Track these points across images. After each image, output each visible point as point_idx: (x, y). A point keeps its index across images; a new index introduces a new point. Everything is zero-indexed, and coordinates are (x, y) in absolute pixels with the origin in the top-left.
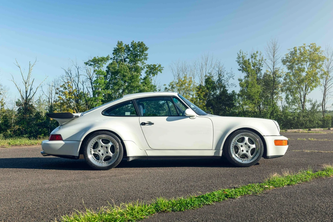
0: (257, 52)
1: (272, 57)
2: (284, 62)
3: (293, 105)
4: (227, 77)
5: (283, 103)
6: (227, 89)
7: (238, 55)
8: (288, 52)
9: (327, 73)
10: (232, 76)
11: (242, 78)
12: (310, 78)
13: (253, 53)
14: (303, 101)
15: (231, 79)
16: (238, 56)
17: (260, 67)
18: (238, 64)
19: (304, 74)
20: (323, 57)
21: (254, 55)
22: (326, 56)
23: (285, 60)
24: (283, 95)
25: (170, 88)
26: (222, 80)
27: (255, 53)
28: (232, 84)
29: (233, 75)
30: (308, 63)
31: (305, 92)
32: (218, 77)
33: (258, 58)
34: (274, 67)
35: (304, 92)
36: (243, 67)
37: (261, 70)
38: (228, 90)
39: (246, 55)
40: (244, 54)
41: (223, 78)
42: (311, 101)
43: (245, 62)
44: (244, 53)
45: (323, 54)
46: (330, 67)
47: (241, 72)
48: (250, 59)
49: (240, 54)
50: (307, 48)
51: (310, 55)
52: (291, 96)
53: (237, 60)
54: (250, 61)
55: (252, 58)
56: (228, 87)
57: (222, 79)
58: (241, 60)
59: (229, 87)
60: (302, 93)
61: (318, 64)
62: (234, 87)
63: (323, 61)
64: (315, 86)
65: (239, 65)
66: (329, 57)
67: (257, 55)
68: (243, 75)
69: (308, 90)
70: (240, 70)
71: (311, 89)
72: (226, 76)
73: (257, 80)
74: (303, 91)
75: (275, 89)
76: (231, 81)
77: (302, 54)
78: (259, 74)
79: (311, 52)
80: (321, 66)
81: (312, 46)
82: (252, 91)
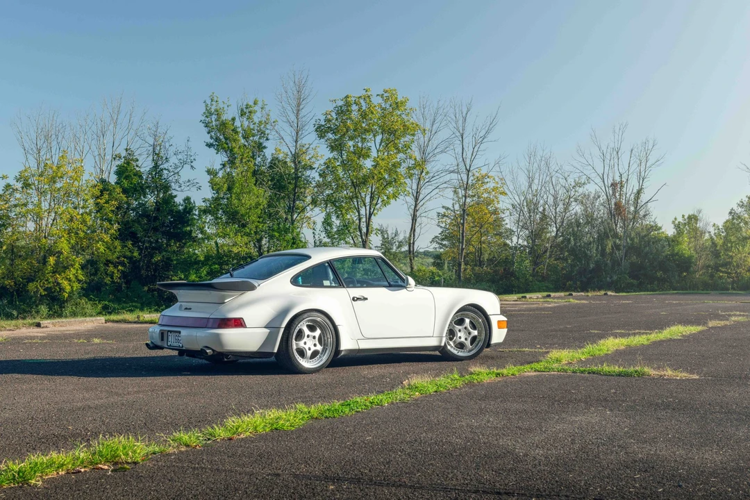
0: (255, 103)
1: (293, 117)
2: (321, 131)
3: (340, 240)
4: (177, 162)
5: (317, 234)
6: (174, 193)
7: (207, 106)
8: (331, 107)
9: (420, 165)
10: (189, 161)
11: (217, 166)
12: (382, 174)
13: (245, 104)
14: (364, 230)
15: (187, 167)
16: (207, 110)
17: (261, 141)
18: (207, 129)
19: (368, 164)
20: (413, 124)
21: (247, 108)
22: (421, 123)
23: (323, 126)
24: (317, 215)
25: (19, 185)
26: (162, 170)
27: (251, 103)
28: (189, 181)
29: (192, 158)
30: (379, 138)
31: (370, 209)
32: (153, 160)
33: (256, 118)
34: (296, 142)
35: (368, 208)
36: (217, 139)
37: (265, 147)
38: (175, 196)
39: (226, 106)
40: (221, 105)
41: (165, 166)
42: (382, 232)
43: (224, 124)
44: (220, 101)
45: (414, 119)
46: (429, 149)
47: (213, 150)
48: (237, 119)
49: (212, 105)
50: (376, 101)
51: (384, 117)
52: (338, 217)
53: (203, 118)
54: (237, 123)
55: (242, 115)
56: (179, 189)
57: (162, 167)
58: (213, 119)
59: (182, 188)
60: (363, 211)
61: (403, 140)
62: (194, 189)
63: (413, 135)
64: (395, 197)
65: (208, 133)
66: (428, 127)
67: (256, 108)
68: (217, 159)
69: (377, 204)
70: (210, 145)
71: (385, 204)
72: (173, 160)
73: (255, 173)
74: (365, 206)
75: (298, 198)
76: (186, 173)
77: (364, 115)
78: (259, 159)
79: (384, 109)
80: (407, 147)
81: (387, 95)
82: (243, 201)
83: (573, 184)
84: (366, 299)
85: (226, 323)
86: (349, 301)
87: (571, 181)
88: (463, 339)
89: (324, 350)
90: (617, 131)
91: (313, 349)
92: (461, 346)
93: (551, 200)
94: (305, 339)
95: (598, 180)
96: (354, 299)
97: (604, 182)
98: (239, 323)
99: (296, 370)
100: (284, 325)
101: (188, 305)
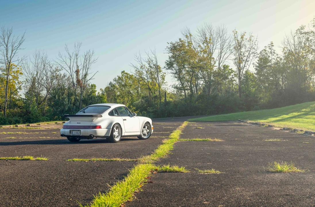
83: (55, 70)
84: (126, 120)
85: (95, 127)
86: (123, 120)
87: (54, 68)
88: (145, 133)
89: (119, 135)
90: (77, 46)
91: (117, 135)
92: (144, 135)
93: (45, 78)
94: (115, 132)
95: (68, 69)
96: (124, 120)
97: (70, 69)
98: (100, 127)
99: (114, 141)
100: (111, 128)
101: (79, 122)
